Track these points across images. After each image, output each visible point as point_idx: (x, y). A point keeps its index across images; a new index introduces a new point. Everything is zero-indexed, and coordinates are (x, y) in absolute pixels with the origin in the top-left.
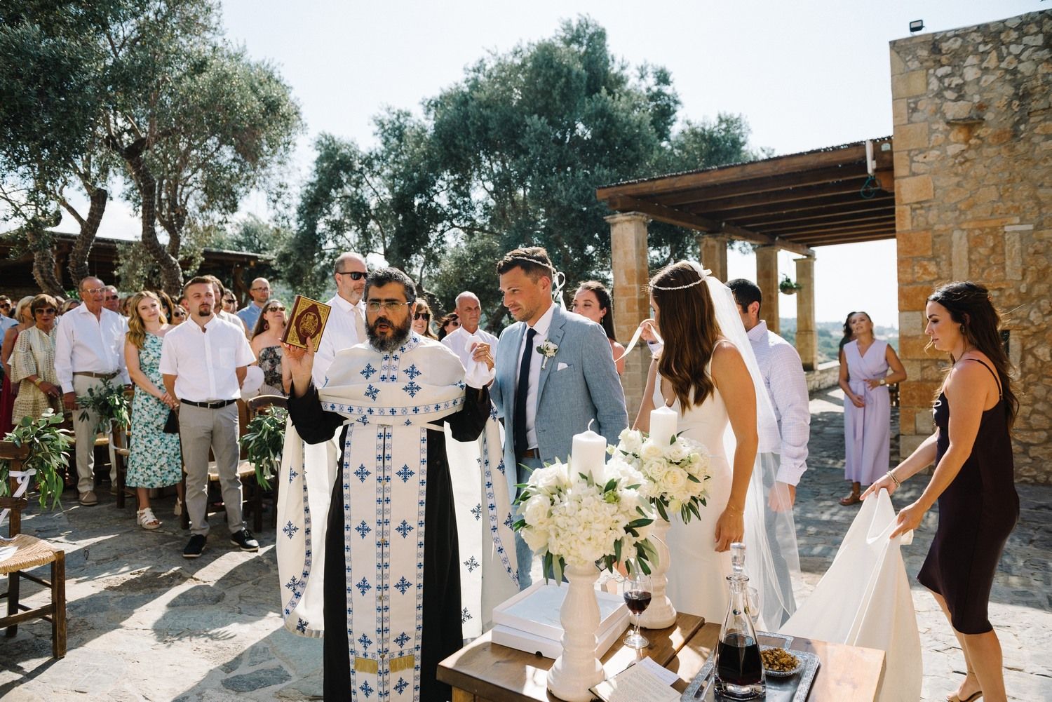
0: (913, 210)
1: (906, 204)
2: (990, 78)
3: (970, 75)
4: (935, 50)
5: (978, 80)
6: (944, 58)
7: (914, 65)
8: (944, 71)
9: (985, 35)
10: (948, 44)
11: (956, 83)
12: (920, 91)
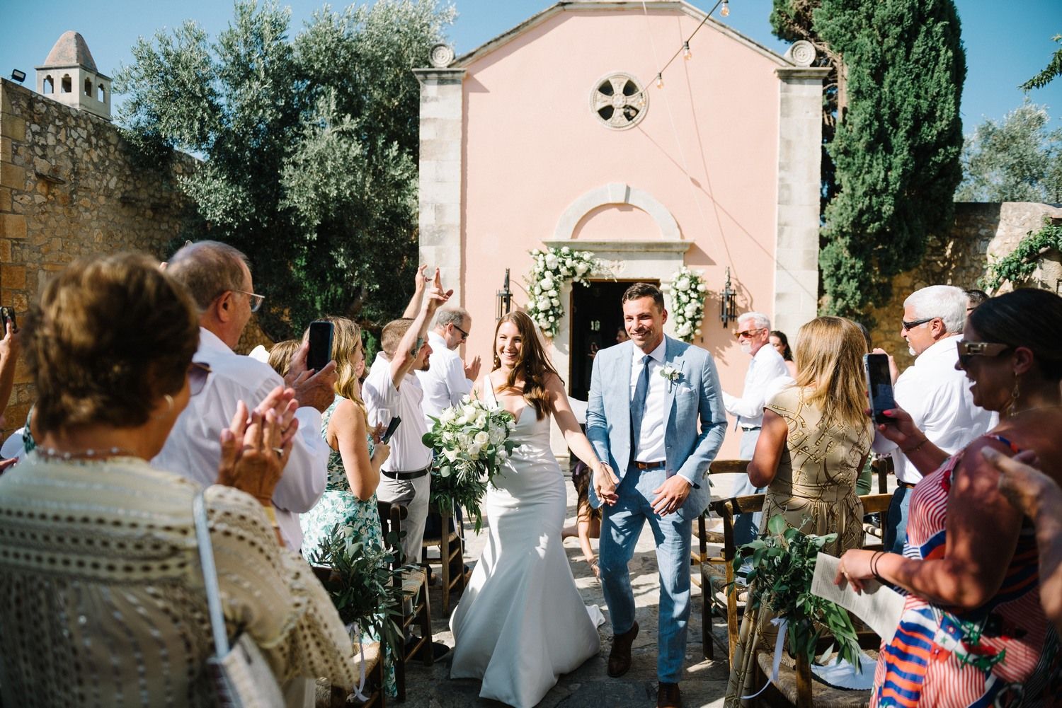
0: (13, 245)
1: (9, 239)
2: (60, 150)
3: (51, 141)
4: (31, 106)
5: (54, 147)
6: (36, 117)
7: (18, 111)
8: (35, 128)
9: (60, 113)
10: (38, 106)
11: (42, 142)
12: (20, 137)
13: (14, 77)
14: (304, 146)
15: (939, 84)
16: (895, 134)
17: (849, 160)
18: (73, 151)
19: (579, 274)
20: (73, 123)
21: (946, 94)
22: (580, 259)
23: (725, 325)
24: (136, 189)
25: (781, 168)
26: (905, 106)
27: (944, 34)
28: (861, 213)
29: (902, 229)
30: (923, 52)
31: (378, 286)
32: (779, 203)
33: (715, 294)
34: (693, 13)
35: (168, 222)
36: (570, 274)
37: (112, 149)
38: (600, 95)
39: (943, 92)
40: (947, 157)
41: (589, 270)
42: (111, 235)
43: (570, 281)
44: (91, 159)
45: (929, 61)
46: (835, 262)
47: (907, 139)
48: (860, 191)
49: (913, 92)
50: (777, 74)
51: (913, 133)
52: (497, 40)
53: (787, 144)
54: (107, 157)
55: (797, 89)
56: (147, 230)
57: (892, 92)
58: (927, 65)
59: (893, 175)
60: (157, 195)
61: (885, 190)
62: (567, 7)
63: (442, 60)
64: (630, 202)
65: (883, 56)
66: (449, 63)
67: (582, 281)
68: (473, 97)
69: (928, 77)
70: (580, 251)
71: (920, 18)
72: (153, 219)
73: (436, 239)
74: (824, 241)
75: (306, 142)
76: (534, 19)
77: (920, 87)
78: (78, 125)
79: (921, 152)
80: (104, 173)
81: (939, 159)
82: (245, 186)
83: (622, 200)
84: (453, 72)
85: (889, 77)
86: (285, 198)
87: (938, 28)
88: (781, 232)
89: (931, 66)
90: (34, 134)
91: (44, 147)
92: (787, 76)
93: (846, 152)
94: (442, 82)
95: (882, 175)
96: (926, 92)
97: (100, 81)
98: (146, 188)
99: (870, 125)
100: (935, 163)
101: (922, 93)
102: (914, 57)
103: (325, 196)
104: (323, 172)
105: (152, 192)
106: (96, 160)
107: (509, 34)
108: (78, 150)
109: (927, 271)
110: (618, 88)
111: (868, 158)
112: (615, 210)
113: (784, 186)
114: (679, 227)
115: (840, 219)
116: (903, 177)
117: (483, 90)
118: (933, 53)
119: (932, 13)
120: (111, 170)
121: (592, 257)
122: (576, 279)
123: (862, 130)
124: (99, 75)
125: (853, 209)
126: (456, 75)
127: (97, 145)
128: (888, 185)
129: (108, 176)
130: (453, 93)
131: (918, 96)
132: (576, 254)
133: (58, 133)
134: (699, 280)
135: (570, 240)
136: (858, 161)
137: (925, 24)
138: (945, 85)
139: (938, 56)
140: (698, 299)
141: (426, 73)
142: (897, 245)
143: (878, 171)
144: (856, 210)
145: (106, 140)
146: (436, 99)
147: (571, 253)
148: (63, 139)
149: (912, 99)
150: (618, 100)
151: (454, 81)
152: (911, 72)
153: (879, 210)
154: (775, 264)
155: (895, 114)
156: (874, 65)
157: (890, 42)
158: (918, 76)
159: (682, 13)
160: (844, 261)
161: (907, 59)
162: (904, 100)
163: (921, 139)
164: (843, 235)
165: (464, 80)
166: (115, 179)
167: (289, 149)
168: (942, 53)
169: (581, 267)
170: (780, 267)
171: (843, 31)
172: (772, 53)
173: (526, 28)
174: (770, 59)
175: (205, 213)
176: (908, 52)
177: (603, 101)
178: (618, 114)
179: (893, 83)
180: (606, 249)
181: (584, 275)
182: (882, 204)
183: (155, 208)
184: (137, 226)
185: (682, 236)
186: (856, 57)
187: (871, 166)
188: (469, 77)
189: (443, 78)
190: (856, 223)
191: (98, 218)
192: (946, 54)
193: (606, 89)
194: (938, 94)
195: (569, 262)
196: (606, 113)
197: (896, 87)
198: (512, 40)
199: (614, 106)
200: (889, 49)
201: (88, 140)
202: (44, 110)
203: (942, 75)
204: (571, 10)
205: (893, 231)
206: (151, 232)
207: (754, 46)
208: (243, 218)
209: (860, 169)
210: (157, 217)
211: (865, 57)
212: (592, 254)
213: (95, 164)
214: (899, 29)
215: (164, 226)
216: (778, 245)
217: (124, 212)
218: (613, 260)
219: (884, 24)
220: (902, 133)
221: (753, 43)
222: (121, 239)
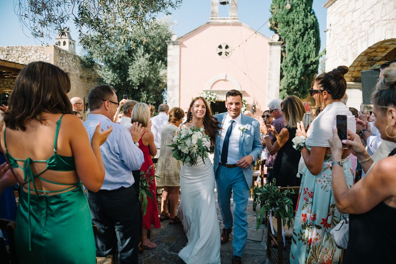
2: (66, 64)
3: (64, 61)
4: (60, 52)
5: (65, 63)
6: (61, 55)
7: (57, 54)
8: (61, 58)
9: (66, 53)
10: (62, 52)
11: (62, 62)
12: (58, 61)
13: (56, 44)
14: (134, 63)
15: (311, 48)
16: (299, 62)
17: (287, 68)
18: (69, 64)
19: (212, 99)
20: (69, 56)
21: (313, 51)
22: (213, 95)
23: (253, 114)
24: (83, 74)
25: (269, 70)
26: (301, 54)
27: (313, 34)
28: (289, 83)
29: (301, 87)
30: (307, 39)
31: (155, 102)
32: (269, 79)
33: (250, 105)
34: (245, 26)
35: (91, 83)
36: (210, 99)
37: (78, 62)
38: (219, 49)
39: (312, 50)
40: (313, 68)
41: (215, 98)
42: (78, 87)
43: (210, 101)
44: (73, 66)
45: (308, 41)
46: (283, 97)
47: (302, 63)
48: (289, 77)
49: (304, 50)
50: (268, 43)
51: (304, 61)
52: (189, 33)
53: (271, 63)
54: (76, 65)
55: (274, 48)
56: (86, 85)
57: (298, 50)
58: (308, 43)
59: (298, 73)
60: (88, 75)
61: (296, 77)
62: (209, 24)
63: (174, 38)
64: (227, 79)
65: (296, 39)
66: (176, 39)
67: (213, 101)
68: (183, 49)
69: (308, 46)
70: (213, 93)
71: (306, 29)
72: (87, 82)
73: (172, 89)
74: (281, 90)
75: (135, 61)
76: (200, 27)
77: (306, 49)
78: (70, 56)
79: (306, 67)
80: (76, 69)
81: (311, 68)
82: (117, 73)
83: (224, 78)
84: (177, 42)
85: (297, 46)
86: (128, 77)
87: (312, 32)
88: (269, 88)
89: (309, 43)
90: (61, 60)
91: (63, 63)
92: (271, 44)
93: (286, 66)
94: (174, 44)
95: (295, 73)
96: (308, 50)
97: (73, 42)
98: (86, 73)
99: (292, 59)
100: (310, 69)
101: (306, 50)
102: (304, 40)
103: (141, 77)
104: (140, 70)
105: (87, 74)
106: (74, 66)
107: (193, 31)
108: (70, 63)
109: (311, 98)
110: (224, 47)
111: (292, 68)
112: (223, 81)
113: (270, 75)
114: (240, 86)
115: (284, 85)
116: (301, 73)
117: (185, 47)
118: (310, 39)
119: (310, 28)
120: (78, 69)
121: (216, 95)
122: (212, 101)
123: (290, 60)
124: (73, 40)
125: (287, 82)
126: (178, 43)
127: (74, 62)
128: (296, 76)
129: (77, 70)
130: (177, 48)
131: (305, 51)
132: (212, 94)
133: (66, 59)
134: (246, 101)
135: (210, 90)
136: (289, 69)
137: (307, 31)
138: (312, 48)
139: (311, 40)
140: (246, 106)
141: (169, 42)
142: (300, 92)
143: (294, 72)
144: (288, 83)
145: (76, 60)
146: (172, 49)
147: (210, 93)
148: (67, 61)
149: (303, 52)
150: (223, 50)
151: (177, 44)
152: (303, 44)
153: (294, 83)
154: (267, 97)
155: (299, 56)
156: (294, 42)
157: (298, 36)
158: (305, 46)
159: (242, 26)
160: (285, 96)
161: (302, 41)
162: (301, 52)
163: (306, 63)
164: (285, 89)
165: (180, 44)
166: (78, 71)
167: (130, 64)
168: (312, 39)
169: (213, 97)
170: (268, 97)
171: (285, 33)
172: (267, 37)
173: (198, 29)
174: (266, 39)
175: (106, 81)
176: (303, 39)
177: (220, 50)
178: (224, 54)
179: (299, 47)
180: (220, 92)
181: (214, 99)
182: (295, 81)
183: (88, 79)
184: (83, 84)
185: (241, 89)
186: (289, 40)
187: (292, 70)
188: (181, 43)
189: (174, 43)
190: (288, 86)
191: (75, 82)
192: (313, 40)
193: (220, 47)
194: (311, 51)
195: (210, 96)
196: (220, 54)
197: (299, 49)
198: (194, 33)
199: (222, 52)
200: (298, 38)
201: (72, 60)
202: (62, 53)
203: (312, 45)
204: (210, 25)
205: (299, 88)
206: (87, 86)
207: (262, 35)
208: (116, 83)
209: (289, 71)
210: (88, 81)
211: (291, 40)
212: (216, 94)
213: (74, 67)
214: (300, 33)
215: (90, 84)
216: (268, 91)
217: (81, 80)
218: (222, 95)
219: (296, 31)
220: (301, 61)
221: (261, 34)
222: (80, 88)
